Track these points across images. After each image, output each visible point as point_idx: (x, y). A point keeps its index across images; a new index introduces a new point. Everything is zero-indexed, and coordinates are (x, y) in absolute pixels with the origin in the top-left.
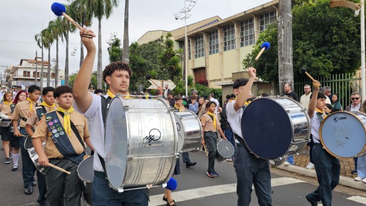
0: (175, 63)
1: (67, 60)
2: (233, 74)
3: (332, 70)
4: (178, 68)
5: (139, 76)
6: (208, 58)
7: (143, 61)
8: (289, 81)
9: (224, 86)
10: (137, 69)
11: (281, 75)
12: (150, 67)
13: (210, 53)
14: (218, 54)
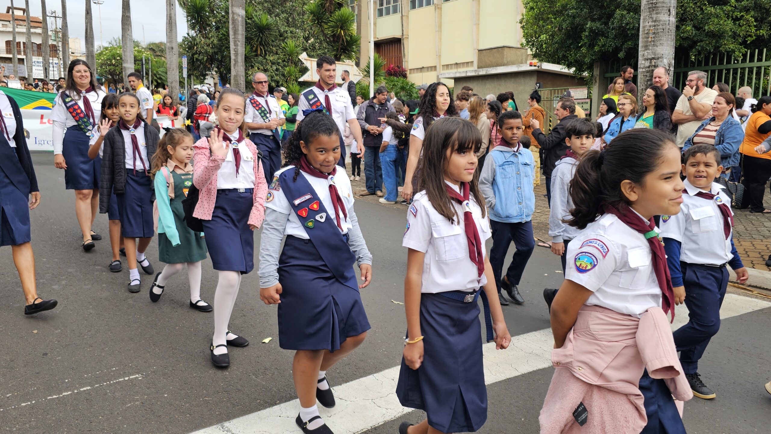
0: (344, 23)
1: (88, 12)
2: (480, 51)
3: (749, 40)
4: (351, 37)
5: (257, 55)
6: (408, 16)
7: (266, 19)
8: (665, 61)
9: (457, 80)
10: (252, 39)
11: (646, 47)
12: (281, 35)
13: (413, 7)
14: (431, 8)
